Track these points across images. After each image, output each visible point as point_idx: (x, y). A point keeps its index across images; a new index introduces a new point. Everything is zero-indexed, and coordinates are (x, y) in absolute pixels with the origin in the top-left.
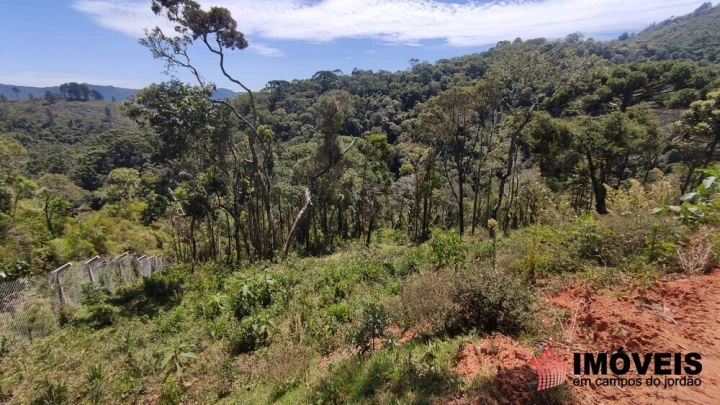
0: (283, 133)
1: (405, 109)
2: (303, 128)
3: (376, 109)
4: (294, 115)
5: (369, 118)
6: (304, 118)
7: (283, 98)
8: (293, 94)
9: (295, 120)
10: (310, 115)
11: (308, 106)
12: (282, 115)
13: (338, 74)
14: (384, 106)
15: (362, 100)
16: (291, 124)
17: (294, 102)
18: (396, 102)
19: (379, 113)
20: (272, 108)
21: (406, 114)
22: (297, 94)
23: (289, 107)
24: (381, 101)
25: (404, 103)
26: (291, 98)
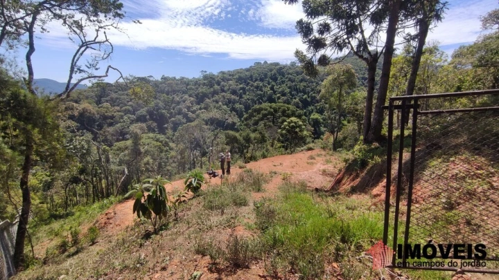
0: (109, 121)
1: (198, 103)
2: (125, 117)
3: (178, 103)
4: (118, 108)
5: (174, 109)
6: (126, 110)
7: (108, 95)
8: (116, 92)
9: (118, 111)
10: (130, 108)
11: (128, 102)
12: (107, 108)
13: (151, 79)
14: (184, 102)
15: (168, 98)
16: (115, 114)
17: (117, 98)
18: (192, 99)
19: (180, 106)
20: (98, 102)
21: (199, 107)
22: (120, 92)
23: (113, 102)
24: (182, 98)
25: (197, 99)
26: (114, 95)
